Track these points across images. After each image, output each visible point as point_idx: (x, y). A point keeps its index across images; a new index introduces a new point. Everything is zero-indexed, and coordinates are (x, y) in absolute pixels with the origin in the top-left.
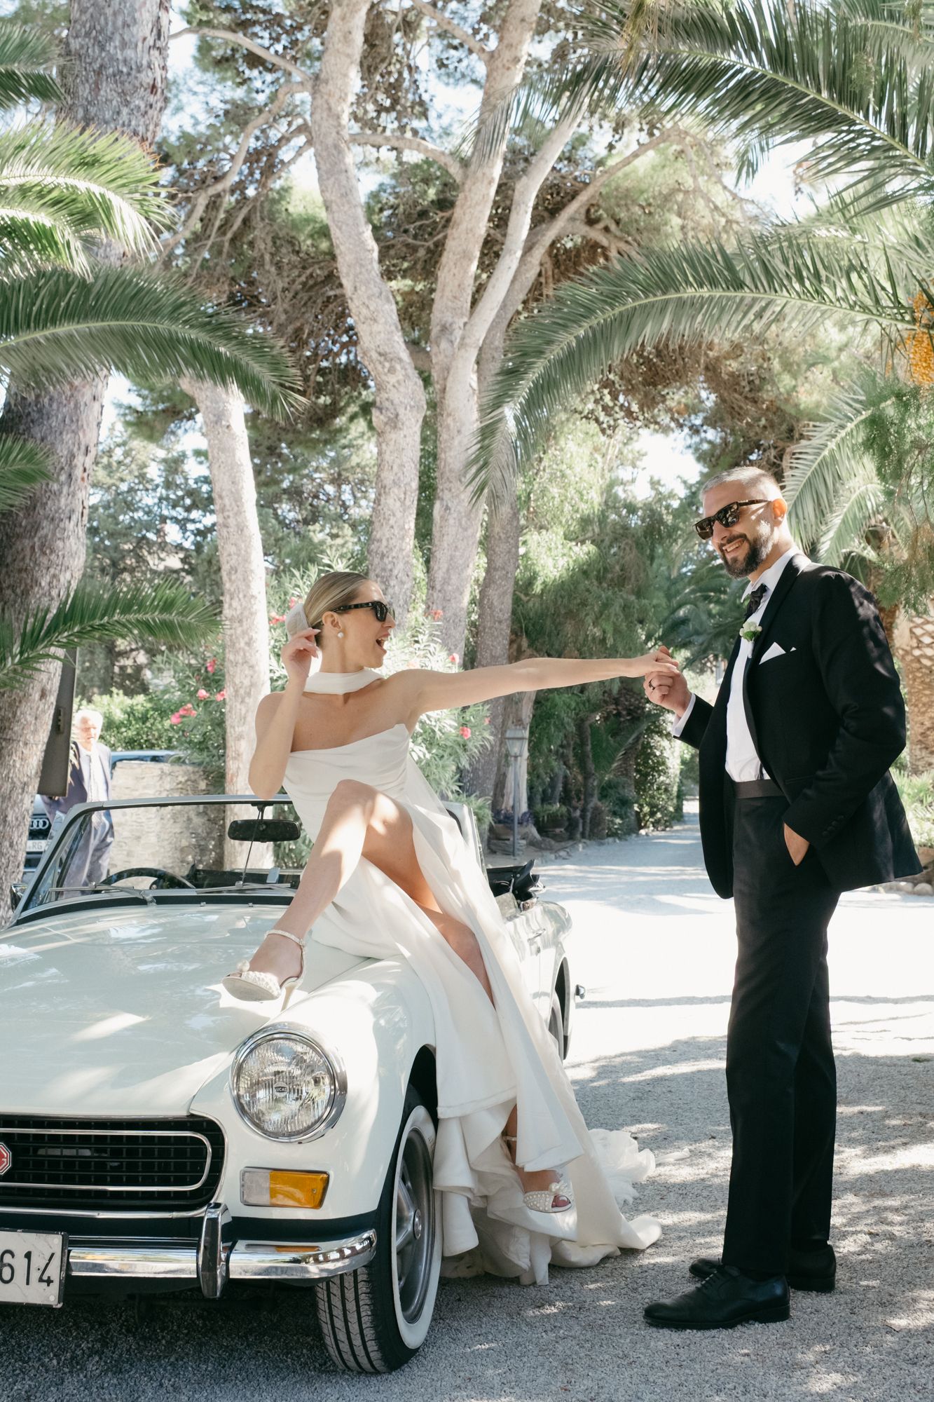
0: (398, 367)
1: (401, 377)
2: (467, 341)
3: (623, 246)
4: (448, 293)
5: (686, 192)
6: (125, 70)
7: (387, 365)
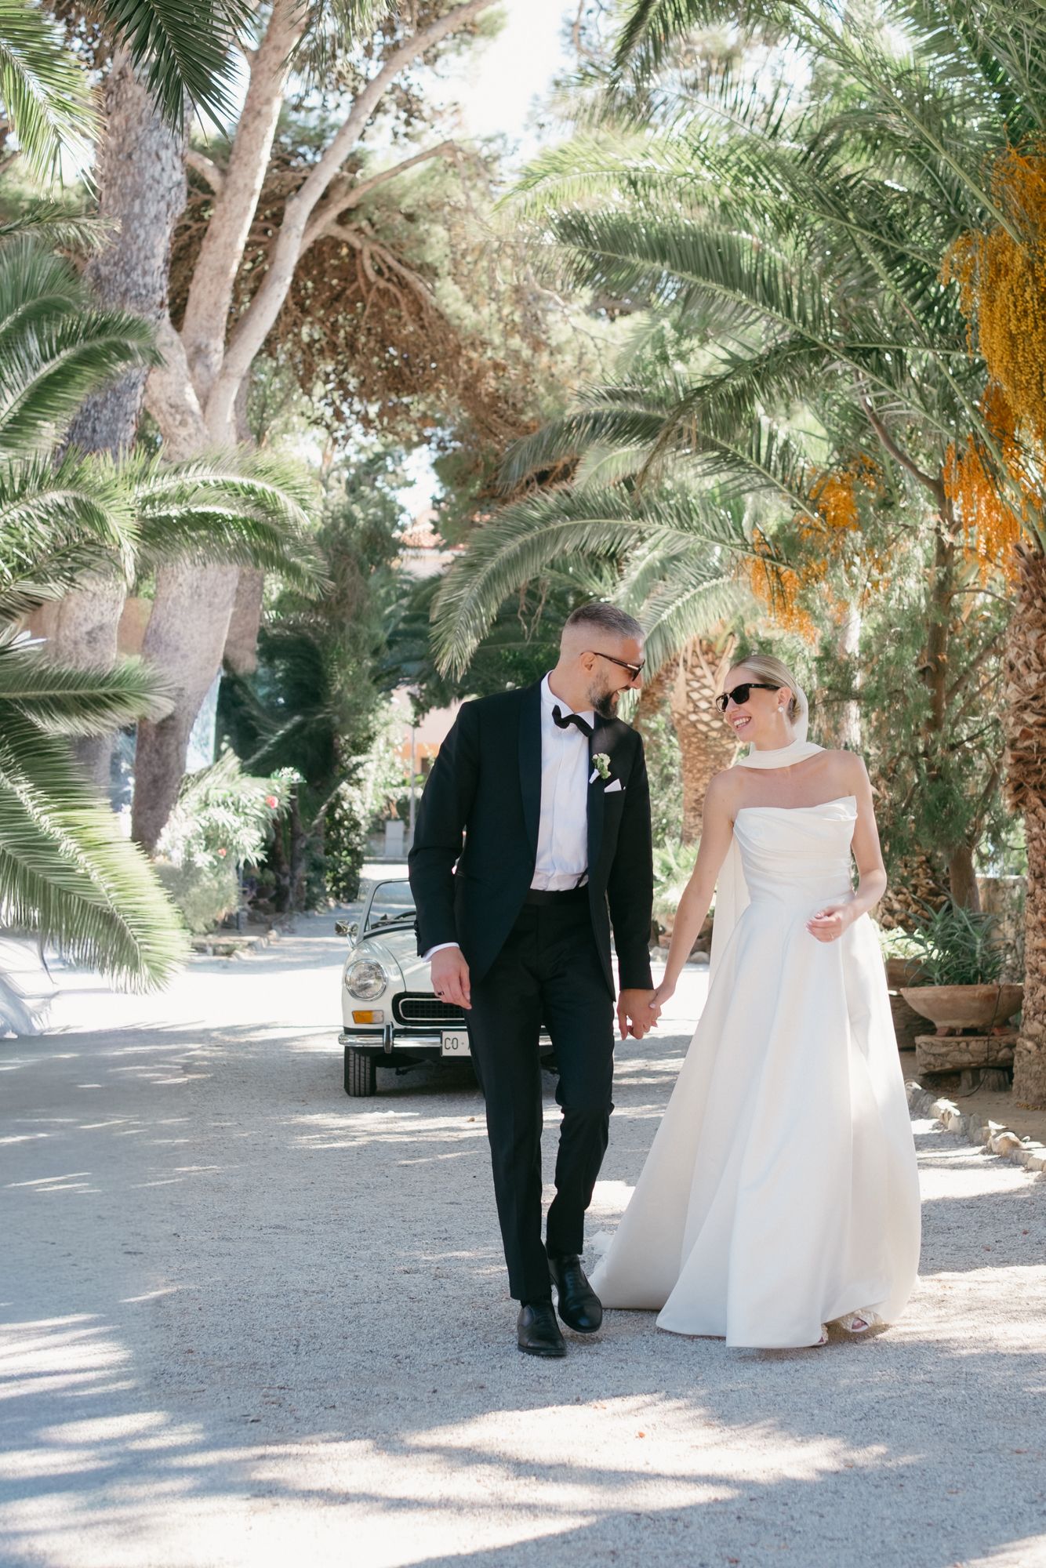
0: (190, 420)
1: (192, 431)
2: (230, 370)
3: (376, 248)
4: (202, 310)
5: (456, 209)
6: (144, 292)
7: (178, 417)
